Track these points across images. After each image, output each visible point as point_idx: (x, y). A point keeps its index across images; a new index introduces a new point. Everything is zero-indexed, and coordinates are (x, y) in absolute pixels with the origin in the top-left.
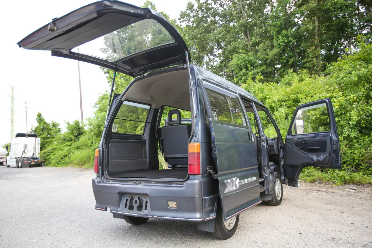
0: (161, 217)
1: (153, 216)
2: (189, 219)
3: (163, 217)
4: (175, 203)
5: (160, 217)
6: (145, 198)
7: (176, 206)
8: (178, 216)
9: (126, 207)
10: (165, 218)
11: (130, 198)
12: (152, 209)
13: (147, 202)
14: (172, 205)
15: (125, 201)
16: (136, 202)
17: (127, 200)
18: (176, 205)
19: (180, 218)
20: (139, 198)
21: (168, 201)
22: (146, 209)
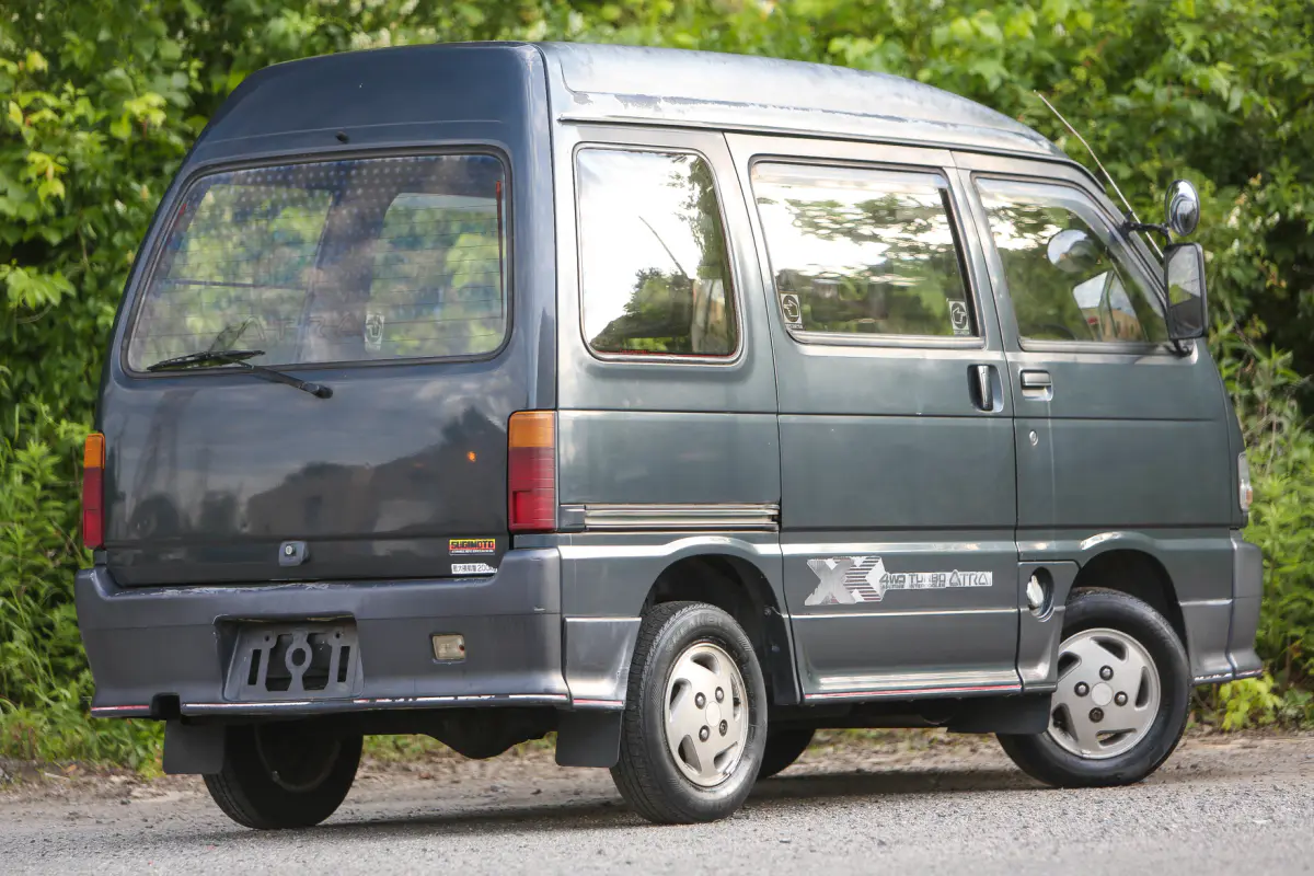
0: (406, 698)
1: (373, 699)
2: (511, 697)
3: (415, 697)
4: (460, 641)
5: (402, 700)
6: (338, 636)
7: (462, 653)
8: (469, 689)
9: (252, 680)
10: (419, 699)
11: (272, 643)
12: (369, 674)
13: (345, 651)
14: (450, 647)
15: (247, 660)
16: (299, 657)
17: (257, 654)
18: (462, 648)
19: (479, 696)
20: (311, 639)
21: (431, 637)
22: (342, 678)
